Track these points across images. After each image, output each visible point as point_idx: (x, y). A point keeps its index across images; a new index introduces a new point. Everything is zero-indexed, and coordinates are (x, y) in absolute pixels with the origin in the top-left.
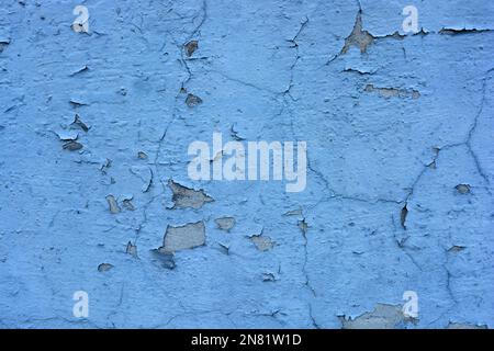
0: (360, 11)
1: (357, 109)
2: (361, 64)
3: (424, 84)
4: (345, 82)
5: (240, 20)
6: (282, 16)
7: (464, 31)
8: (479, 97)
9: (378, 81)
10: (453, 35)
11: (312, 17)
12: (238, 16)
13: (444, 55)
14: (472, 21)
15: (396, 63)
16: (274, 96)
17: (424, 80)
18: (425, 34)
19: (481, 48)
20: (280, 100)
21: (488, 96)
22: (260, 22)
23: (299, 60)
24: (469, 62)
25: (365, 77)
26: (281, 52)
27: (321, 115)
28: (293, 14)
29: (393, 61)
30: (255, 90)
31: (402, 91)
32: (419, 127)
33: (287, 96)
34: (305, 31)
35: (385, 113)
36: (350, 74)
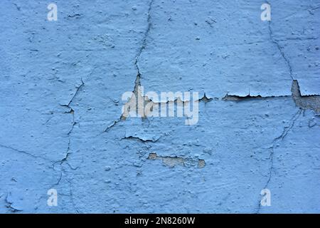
0: (139, 75)
1: (140, 178)
2: (142, 130)
3: (210, 153)
4: (126, 150)
5: (9, 83)
6: (54, 79)
7: (249, 97)
8: (267, 166)
9: (161, 149)
10: (237, 102)
11: (88, 80)
12: (7, 78)
13: (229, 122)
14: (256, 88)
15: (179, 130)
16: (50, 164)
17: (209, 148)
18: (209, 100)
19: (267, 116)
20: (58, 168)
21: (276, 165)
22: (32, 85)
23: (76, 126)
24: (254, 130)
25: (147, 145)
26: (56, 117)
27: (102, 185)
28: (68, 77)
29: (175, 128)
30: (29, 157)
31: (187, 159)
32: (206, 196)
33: (64, 164)
34: (81, 95)
35: (170, 182)
36: (132, 141)
